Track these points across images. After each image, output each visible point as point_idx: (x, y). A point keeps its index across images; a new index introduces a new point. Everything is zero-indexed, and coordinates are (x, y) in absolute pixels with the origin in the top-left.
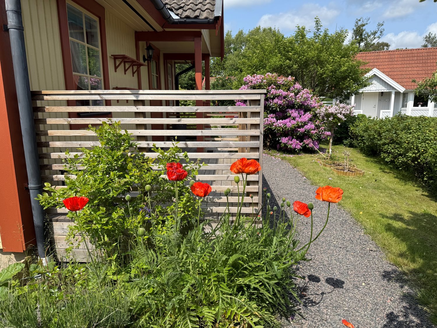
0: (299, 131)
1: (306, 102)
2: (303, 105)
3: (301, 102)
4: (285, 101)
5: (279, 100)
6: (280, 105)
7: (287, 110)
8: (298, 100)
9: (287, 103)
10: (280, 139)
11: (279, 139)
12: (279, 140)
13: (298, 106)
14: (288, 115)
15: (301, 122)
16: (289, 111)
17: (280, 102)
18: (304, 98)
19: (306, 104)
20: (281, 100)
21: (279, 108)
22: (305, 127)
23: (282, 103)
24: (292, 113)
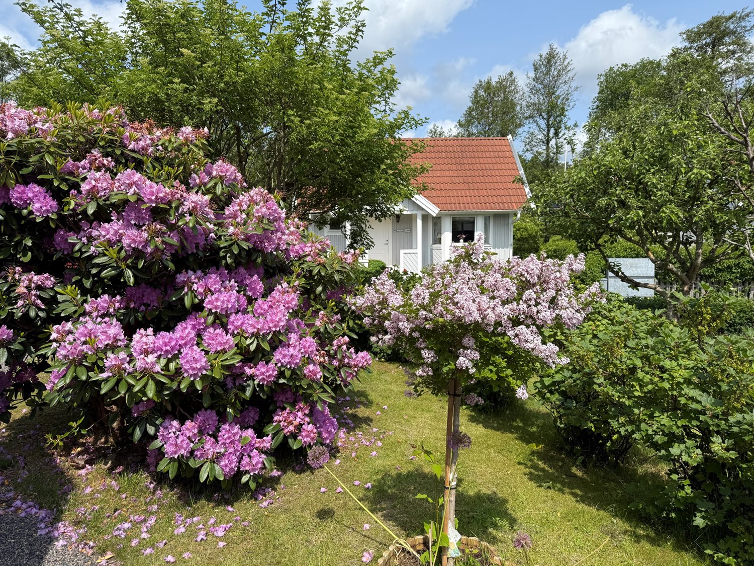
0: (252, 377)
1: (270, 240)
2: (256, 250)
3: (248, 239)
4: (161, 234)
5: (128, 225)
6: (137, 254)
7: (181, 278)
8: (231, 230)
9: (174, 241)
10: (151, 430)
11: (145, 433)
12: (148, 438)
13: (236, 257)
14: (187, 302)
15: (256, 335)
16: (189, 283)
17: (132, 237)
18: (260, 220)
19: (269, 248)
20: (139, 227)
21: (133, 268)
22: (277, 356)
23: (147, 243)
24: (208, 291)
